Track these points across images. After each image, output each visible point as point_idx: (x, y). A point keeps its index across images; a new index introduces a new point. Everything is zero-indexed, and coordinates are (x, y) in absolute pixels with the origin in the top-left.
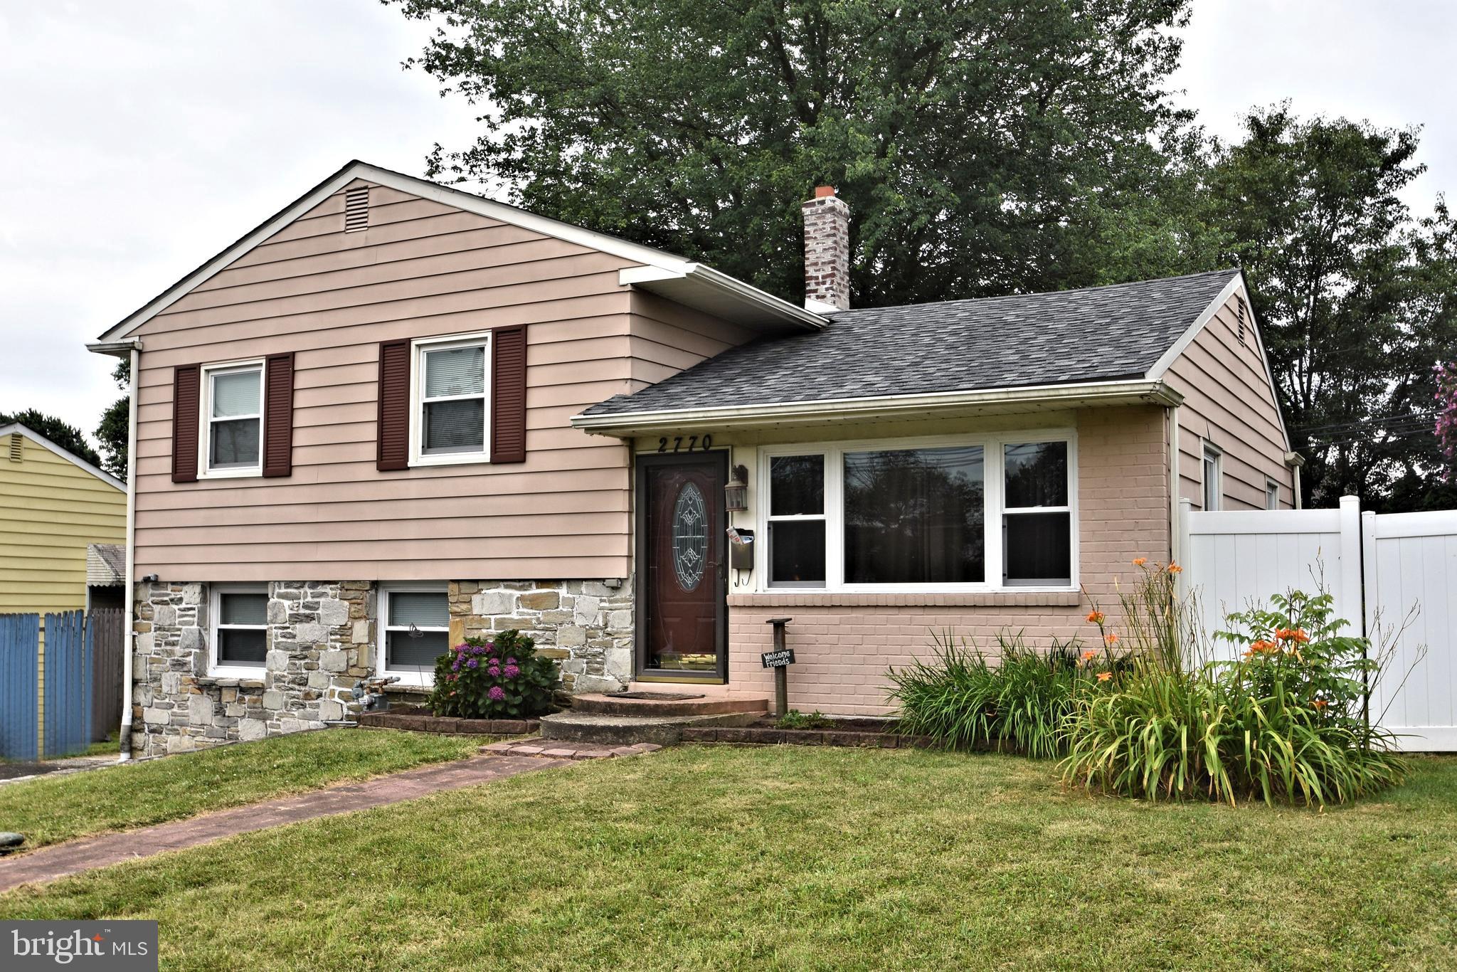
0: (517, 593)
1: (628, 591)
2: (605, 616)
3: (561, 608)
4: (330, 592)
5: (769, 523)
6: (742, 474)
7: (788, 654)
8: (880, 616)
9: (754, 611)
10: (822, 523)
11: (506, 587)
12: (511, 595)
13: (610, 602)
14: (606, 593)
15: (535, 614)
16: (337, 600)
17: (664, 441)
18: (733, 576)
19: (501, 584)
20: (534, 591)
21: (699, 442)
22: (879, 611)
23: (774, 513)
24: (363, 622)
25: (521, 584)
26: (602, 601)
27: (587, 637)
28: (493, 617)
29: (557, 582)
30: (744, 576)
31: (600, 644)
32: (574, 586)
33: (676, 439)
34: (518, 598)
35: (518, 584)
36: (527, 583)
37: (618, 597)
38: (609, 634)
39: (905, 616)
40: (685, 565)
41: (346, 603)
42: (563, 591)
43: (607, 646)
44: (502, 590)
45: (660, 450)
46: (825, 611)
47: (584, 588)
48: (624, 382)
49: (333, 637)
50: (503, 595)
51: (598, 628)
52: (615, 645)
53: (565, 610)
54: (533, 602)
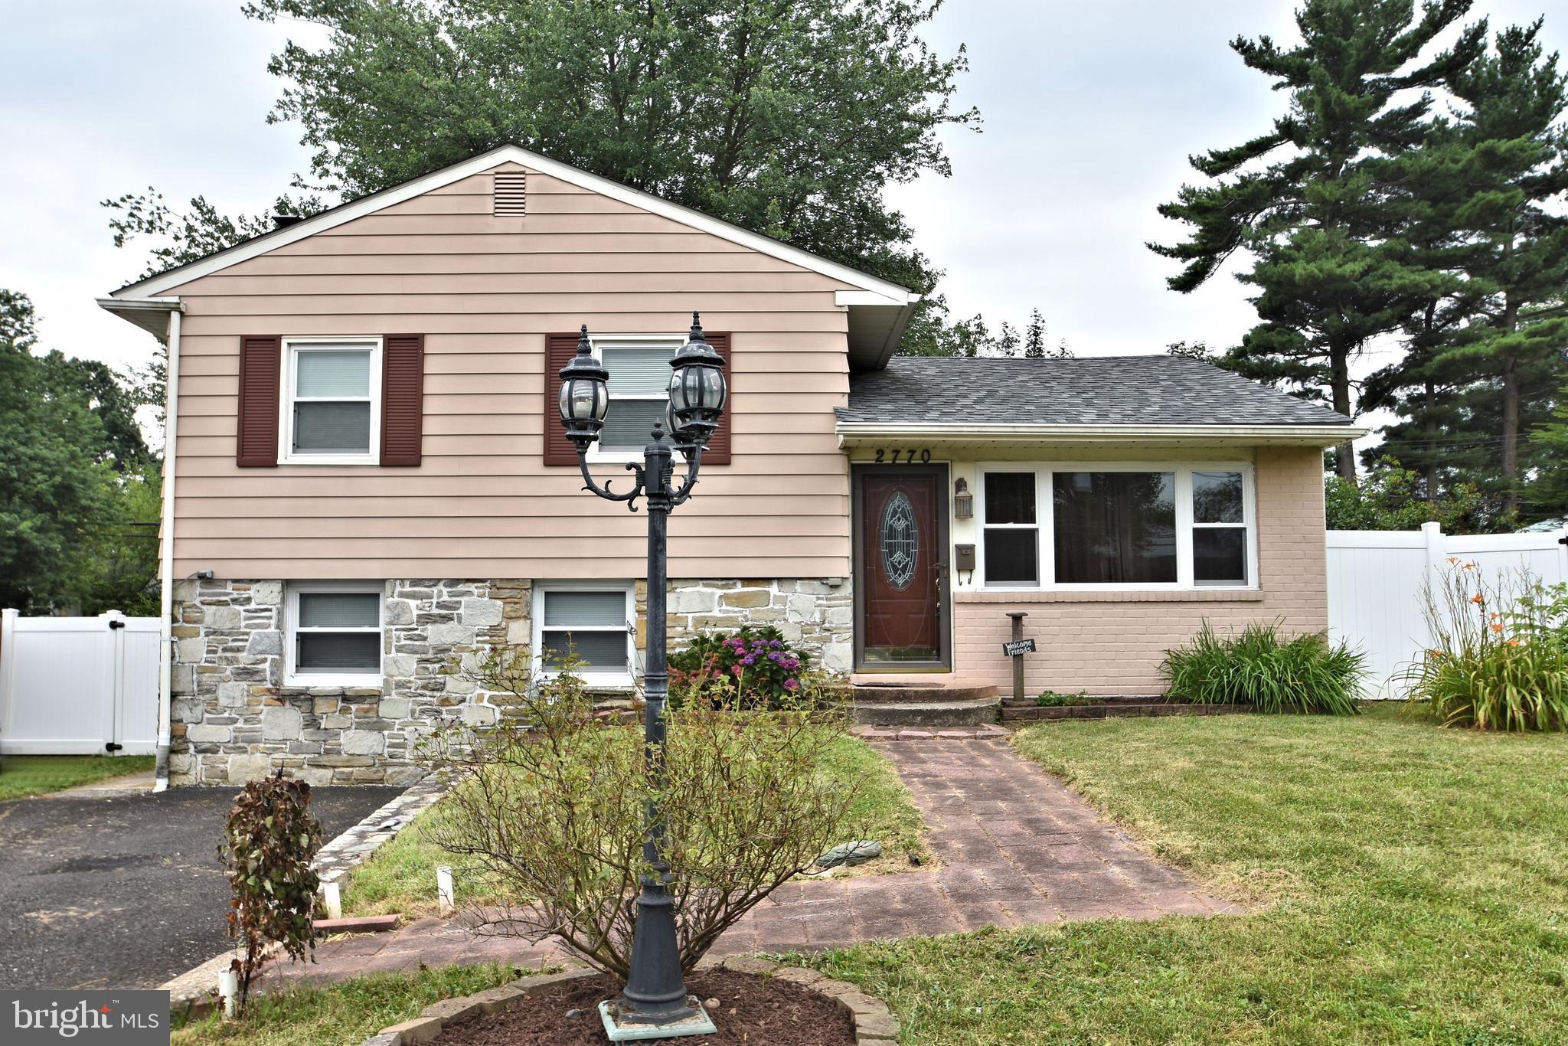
0: (720, 592)
1: (848, 589)
2: (823, 613)
3: (771, 606)
4: (476, 591)
5: (985, 530)
6: (961, 484)
7: (1030, 643)
8: (1097, 610)
9: (979, 607)
10: (1034, 532)
11: (705, 586)
12: (713, 594)
13: (827, 599)
14: (823, 591)
15: (741, 612)
16: (486, 599)
17: (880, 452)
18: (954, 576)
19: (701, 582)
20: (739, 588)
21: (918, 455)
22: (1097, 606)
23: (988, 522)
24: (522, 622)
25: (724, 582)
26: (818, 599)
27: (803, 632)
28: (690, 616)
29: (768, 580)
30: (965, 577)
31: (818, 639)
32: (786, 585)
33: (894, 451)
34: (720, 597)
35: (719, 583)
36: (731, 582)
37: (837, 595)
38: (827, 630)
39: (1118, 610)
40: (894, 566)
41: (499, 603)
42: (774, 589)
43: (826, 641)
44: (700, 588)
45: (877, 460)
46: (1048, 606)
47: (798, 586)
48: (841, 396)
49: (479, 638)
50: (704, 593)
51: (815, 624)
52: (834, 640)
53: (776, 607)
54: (740, 601)
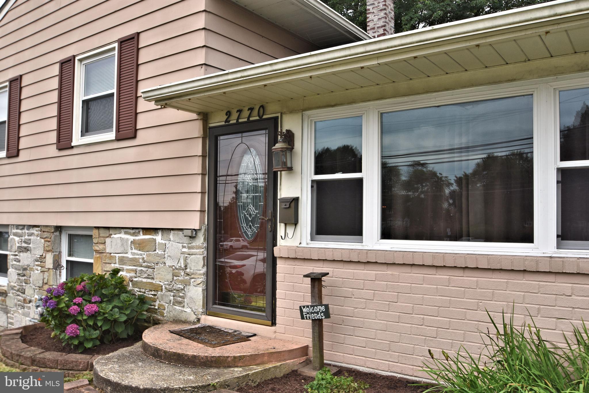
0: (131, 238)
1: (200, 240)
2: (186, 259)
3: (157, 251)
4: (36, 233)
5: (313, 181)
6: (289, 137)
7: (323, 308)
8: (417, 274)
9: (297, 263)
10: (360, 181)
11: (126, 233)
12: (127, 239)
13: (189, 248)
14: (186, 240)
15: (141, 255)
16: (39, 238)
17: (229, 114)
18: (281, 229)
19: (122, 231)
20: (142, 237)
21: (255, 112)
22: (415, 270)
23: (317, 173)
24: (50, 254)
25: (134, 231)
26: (183, 247)
27: (174, 275)
28: (117, 255)
29: (155, 230)
30: (290, 230)
31: (182, 282)
32: (165, 232)
33: (238, 111)
34: (132, 242)
35: (132, 231)
36: (137, 231)
37: (194, 244)
38: (188, 275)
39: (443, 276)
40: (246, 219)
41: (43, 240)
42: (158, 238)
43: (187, 284)
44: (123, 236)
45: (226, 122)
46: (362, 267)
47: (172, 235)
48: (199, 67)
49: (37, 263)
50: (123, 239)
51: (180, 268)
52: (192, 284)
53: (160, 253)
54: (140, 245)
